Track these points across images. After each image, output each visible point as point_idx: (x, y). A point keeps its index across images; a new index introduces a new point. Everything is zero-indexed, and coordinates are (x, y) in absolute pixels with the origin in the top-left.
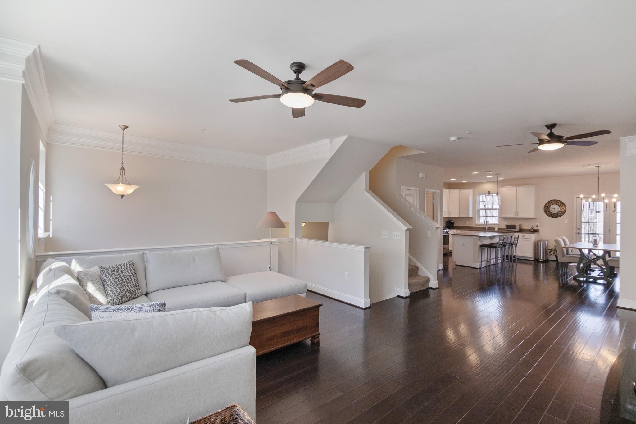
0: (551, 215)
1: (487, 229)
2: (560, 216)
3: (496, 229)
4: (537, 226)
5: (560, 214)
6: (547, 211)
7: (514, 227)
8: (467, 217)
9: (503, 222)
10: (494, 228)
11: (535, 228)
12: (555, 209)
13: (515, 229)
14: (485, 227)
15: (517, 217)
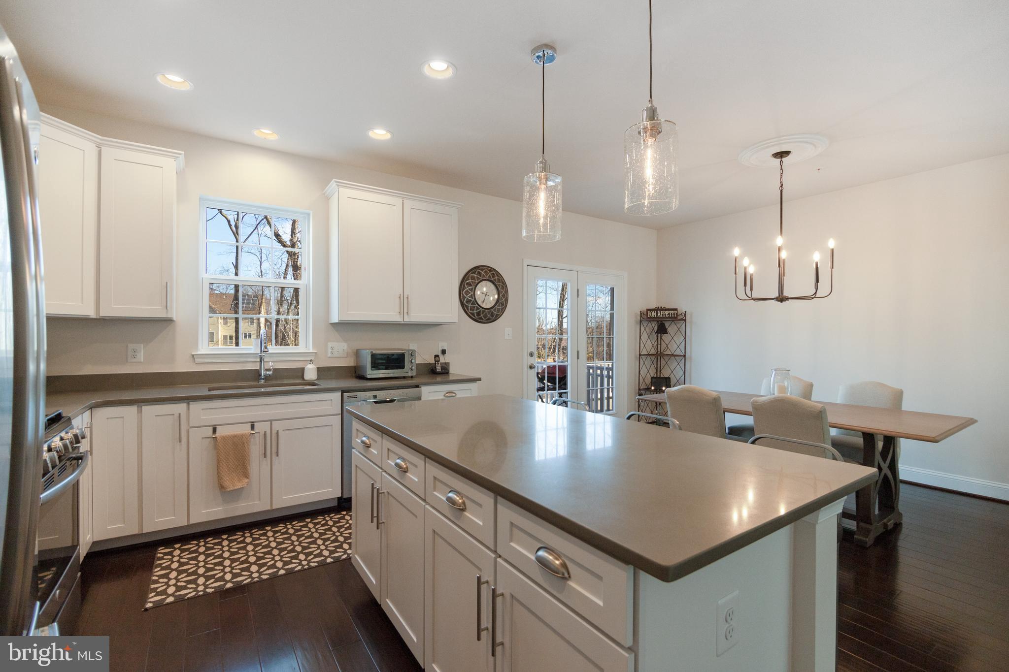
0: (478, 314)
1: (267, 378)
2: (497, 317)
3: (311, 374)
4: (444, 352)
5: (498, 311)
6: (469, 301)
7: (395, 361)
8: (162, 314)
9: (330, 344)
10: (300, 373)
11: (442, 360)
12: (486, 294)
13: (402, 367)
14: (256, 367)
15: (407, 319)
